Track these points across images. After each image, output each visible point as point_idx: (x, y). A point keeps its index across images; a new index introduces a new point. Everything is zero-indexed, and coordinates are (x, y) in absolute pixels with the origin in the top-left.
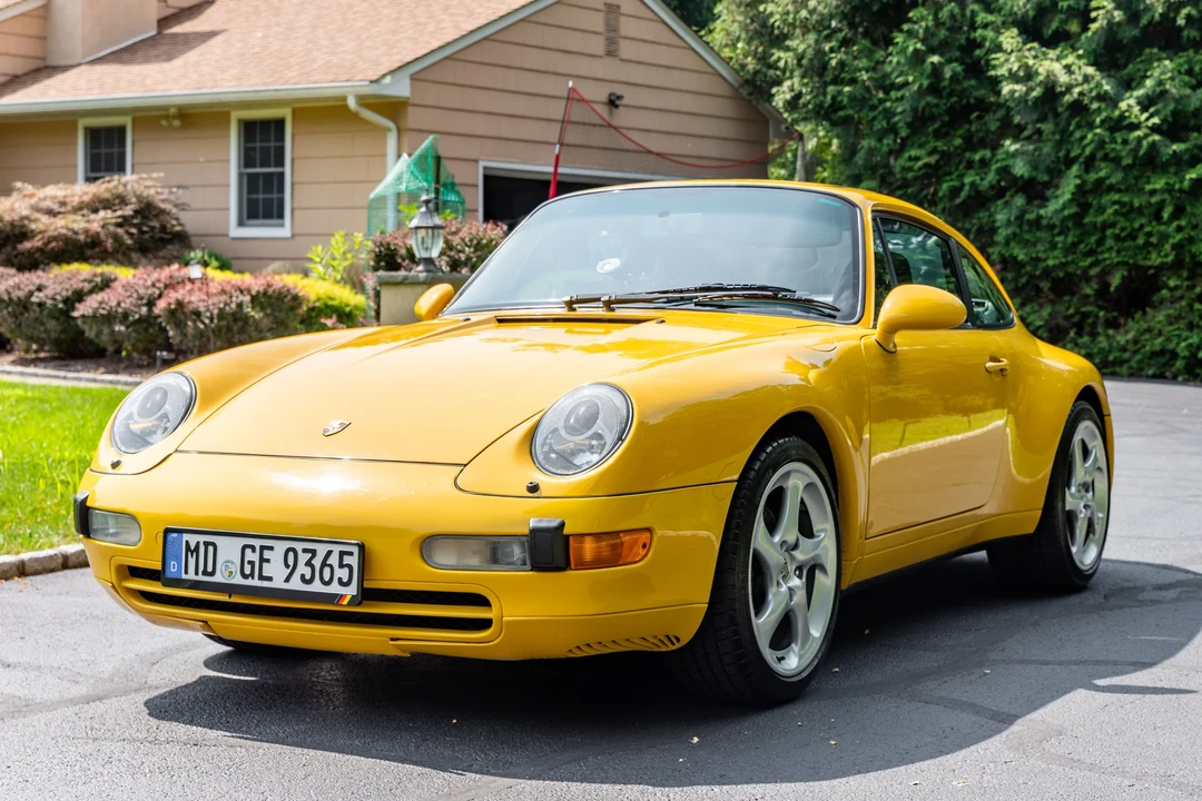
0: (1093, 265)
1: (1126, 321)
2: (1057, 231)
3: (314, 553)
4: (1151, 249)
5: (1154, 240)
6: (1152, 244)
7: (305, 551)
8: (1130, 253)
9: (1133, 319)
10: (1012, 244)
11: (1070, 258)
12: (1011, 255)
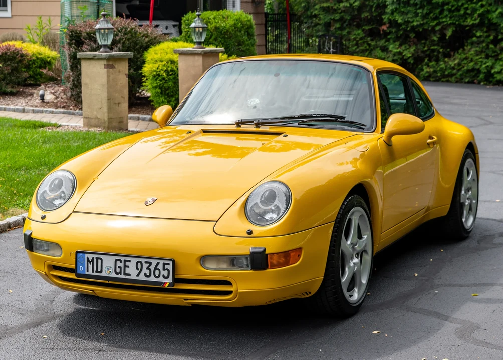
0: (437, 25)
1: (454, 53)
2: (418, 7)
3: (150, 264)
4: (467, 16)
5: (469, 12)
6: (468, 14)
7: (146, 263)
8: (456, 19)
9: (458, 53)
10: (395, 14)
11: (425, 21)
12: (394, 20)
